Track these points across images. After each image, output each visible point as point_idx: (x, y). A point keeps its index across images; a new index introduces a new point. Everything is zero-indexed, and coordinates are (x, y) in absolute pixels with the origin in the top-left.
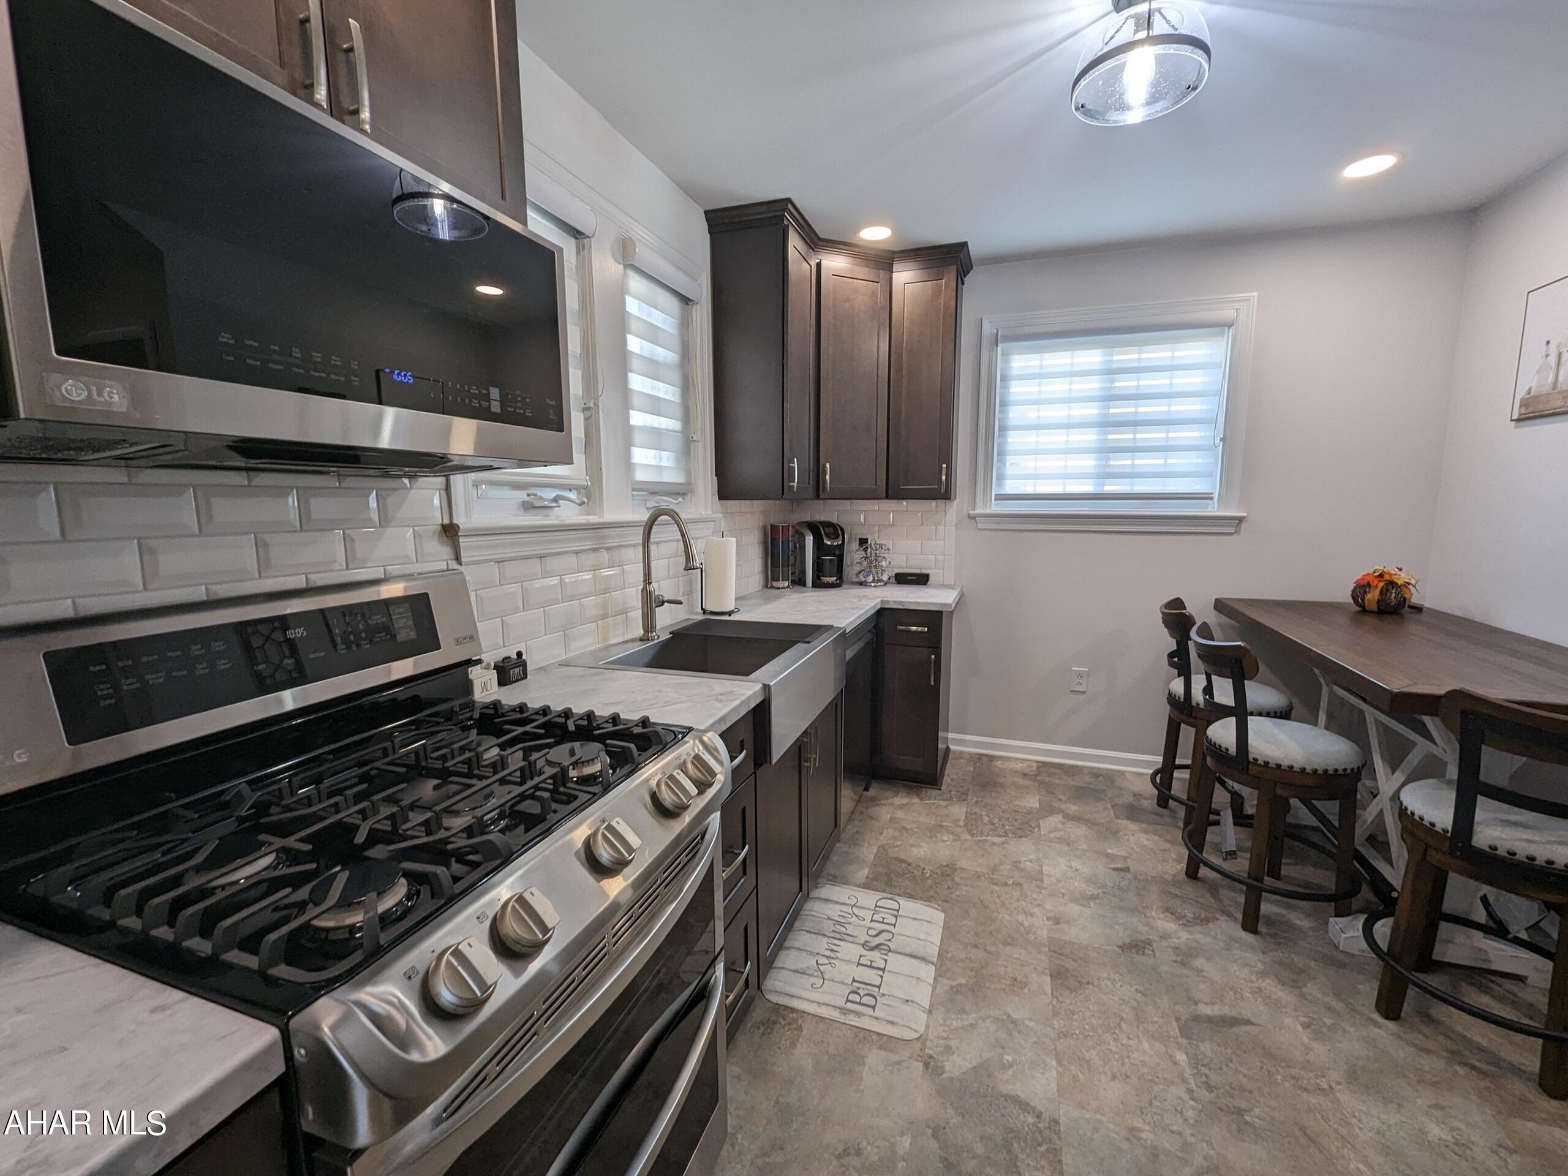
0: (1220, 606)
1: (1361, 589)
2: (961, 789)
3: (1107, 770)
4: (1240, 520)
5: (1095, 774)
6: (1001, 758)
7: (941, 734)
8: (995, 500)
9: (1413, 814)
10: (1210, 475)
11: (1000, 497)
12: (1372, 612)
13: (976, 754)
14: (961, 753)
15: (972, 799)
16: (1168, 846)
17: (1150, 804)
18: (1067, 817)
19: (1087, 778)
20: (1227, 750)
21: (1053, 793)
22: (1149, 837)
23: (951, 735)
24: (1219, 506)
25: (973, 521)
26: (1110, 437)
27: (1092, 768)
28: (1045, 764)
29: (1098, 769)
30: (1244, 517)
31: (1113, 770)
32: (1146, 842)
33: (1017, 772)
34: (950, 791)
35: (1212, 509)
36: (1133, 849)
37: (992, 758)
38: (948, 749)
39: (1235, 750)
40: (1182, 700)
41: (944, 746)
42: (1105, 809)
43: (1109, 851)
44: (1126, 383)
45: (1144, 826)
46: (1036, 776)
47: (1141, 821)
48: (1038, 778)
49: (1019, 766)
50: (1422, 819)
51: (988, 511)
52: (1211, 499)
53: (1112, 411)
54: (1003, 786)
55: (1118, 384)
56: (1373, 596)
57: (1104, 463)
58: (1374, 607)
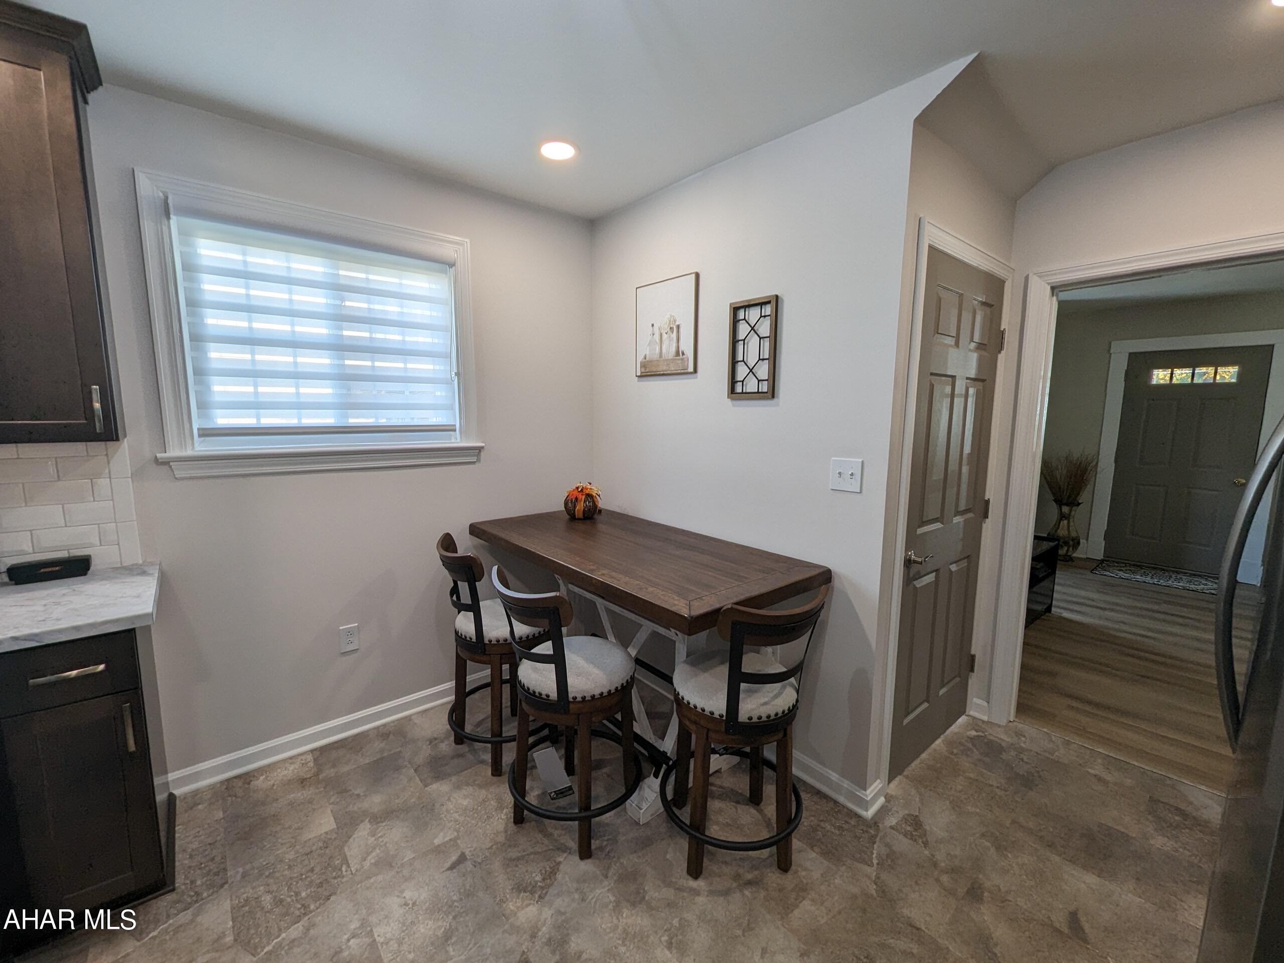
0: (475, 530)
1: (570, 503)
2: (212, 866)
3: (393, 722)
4: (480, 449)
5: (383, 733)
6: (261, 770)
7: (157, 781)
8: (200, 436)
9: (696, 707)
10: (452, 408)
11: (206, 433)
12: (579, 519)
13: (222, 782)
14: (195, 793)
15: (234, 873)
16: (483, 793)
17: (447, 746)
18: (376, 819)
19: (378, 745)
20: (548, 696)
21: (346, 791)
22: (464, 792)
23: (171, 776)
24: (461, 438)
25: (167, 467)
26: (347, 362)
27: (377, 728)
28: (322, 750)
29: (384, 725)
30: (483, 447)
31: (398, 720)
32: (465, 803)
33: (289, 782)
34: (192, 882)
35: (456, 441)
36: (456, 821)
37: (246, 778)
38: (172, 798)
39: (556, 695)
40: (474, 640)
41: (165, 795)
42: (410, 779)
43: (437, 842)
44: (356, 304)
45: (454, 779)
46: (317, 774)
47: (450, 775)
48: (321, 777)
49: (291, 771)
50: (703, 710)
51: (189, 453)
52: (455, 430)
53: (346, 333)
54: (276, 817)
55: (348, 303)
56: (580, 507)
57: (345, 392)
58: (581, 516)
